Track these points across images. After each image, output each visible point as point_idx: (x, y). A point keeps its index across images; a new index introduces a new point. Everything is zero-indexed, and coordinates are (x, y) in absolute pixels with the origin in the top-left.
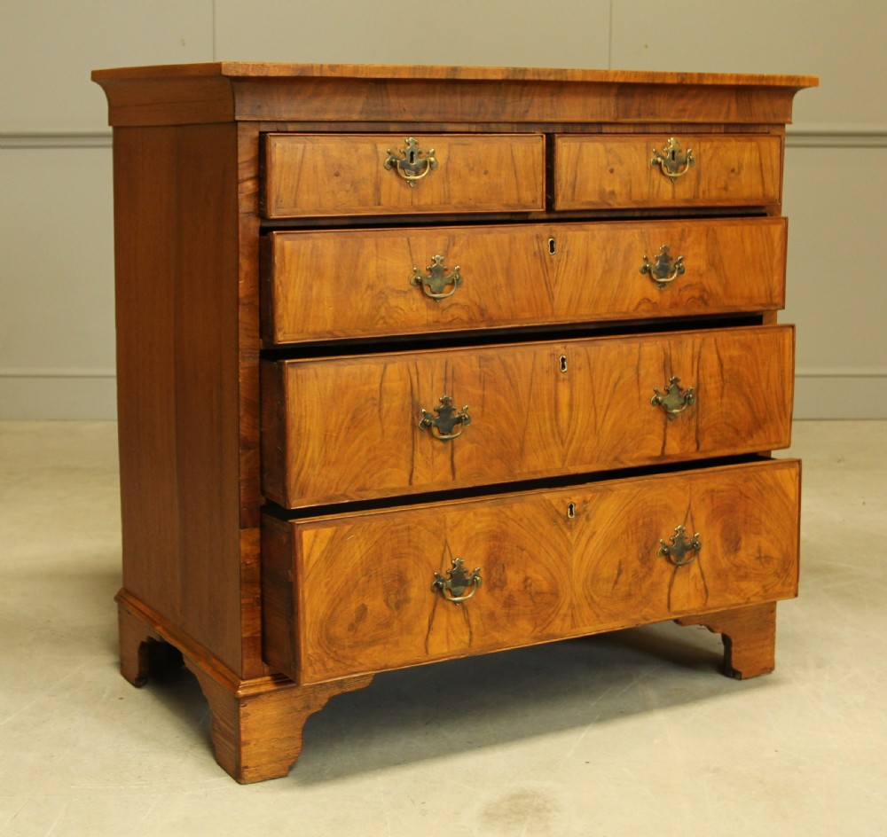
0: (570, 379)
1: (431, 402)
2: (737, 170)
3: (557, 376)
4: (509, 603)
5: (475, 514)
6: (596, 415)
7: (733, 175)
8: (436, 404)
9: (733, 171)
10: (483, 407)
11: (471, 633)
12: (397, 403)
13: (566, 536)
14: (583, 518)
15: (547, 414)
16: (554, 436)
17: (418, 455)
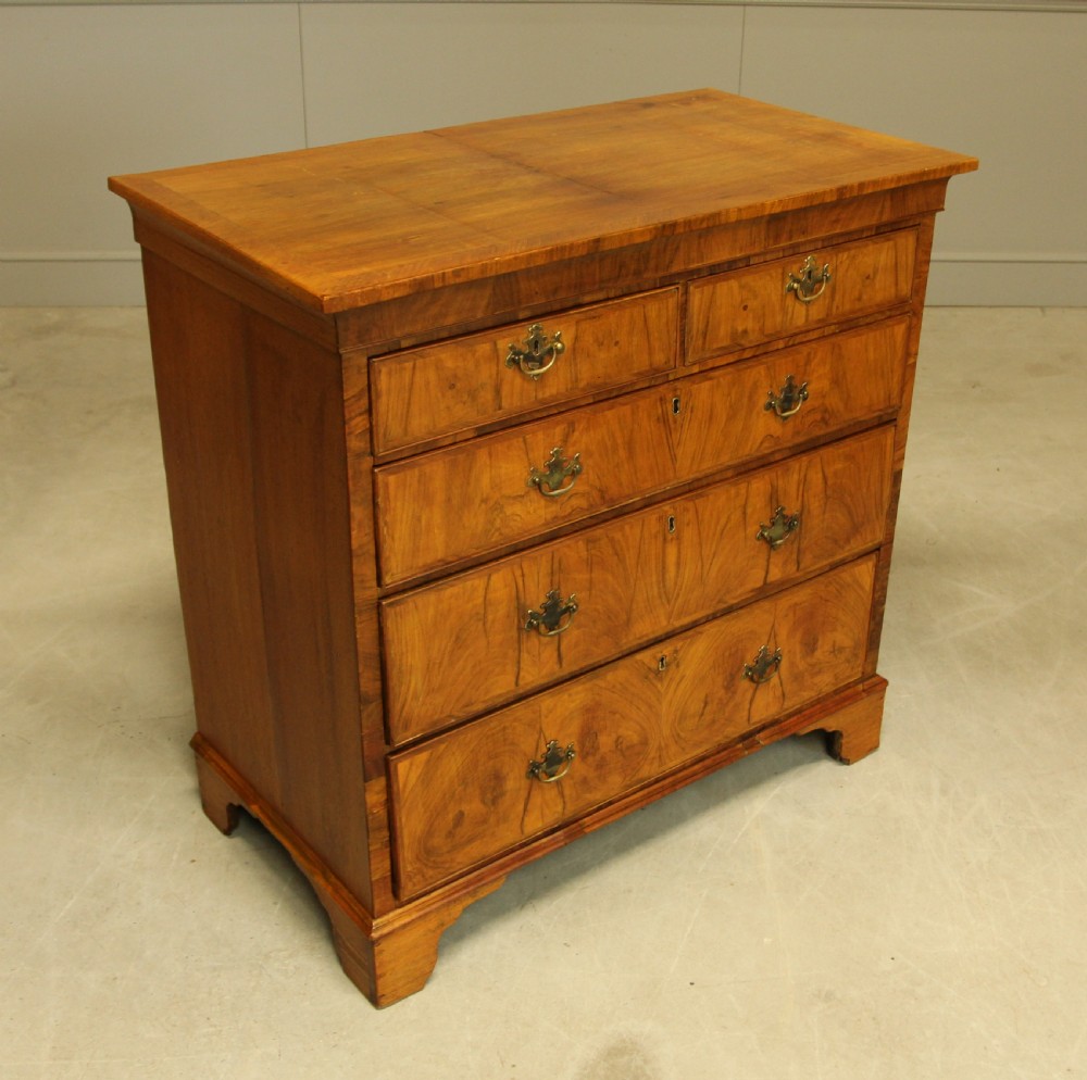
0: (679, 538)
1: (536, 599)
2: (871, 276)
3: (665, 540)
4: (601, 765)
5: (570, 695)
6: (702, 566)
7: (868, 281)
8: (543, 600)
9: (868, 278)
10: (590, 590)
11: (564, 802)
12: (502, 610)
13: (656, 687)
14: (673, 666)
15: (654, 579)
16: (660, 597)
17: (525, 656)
